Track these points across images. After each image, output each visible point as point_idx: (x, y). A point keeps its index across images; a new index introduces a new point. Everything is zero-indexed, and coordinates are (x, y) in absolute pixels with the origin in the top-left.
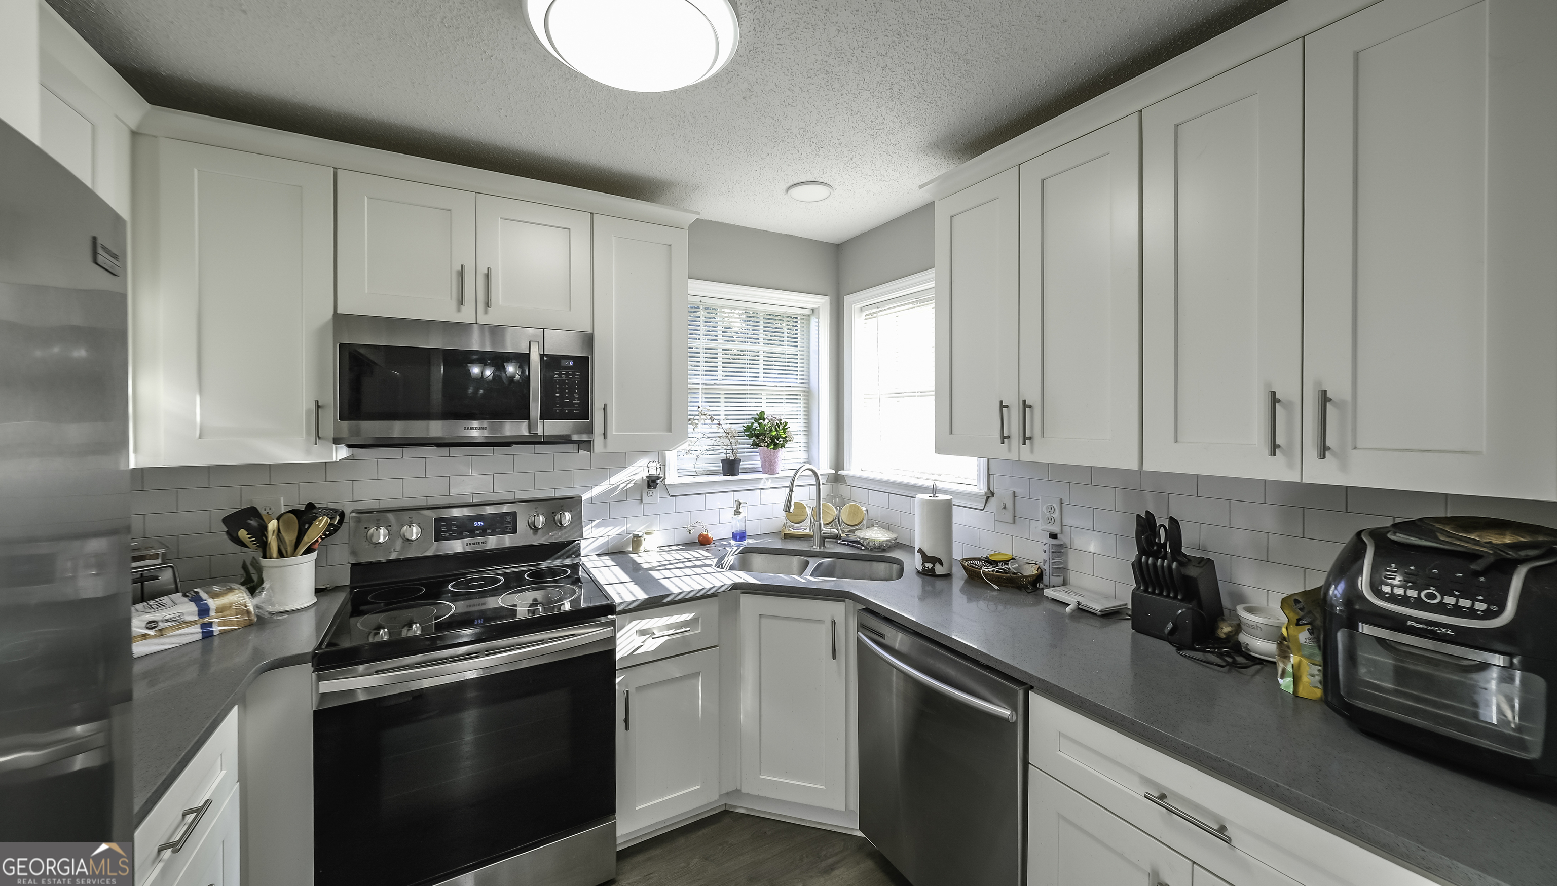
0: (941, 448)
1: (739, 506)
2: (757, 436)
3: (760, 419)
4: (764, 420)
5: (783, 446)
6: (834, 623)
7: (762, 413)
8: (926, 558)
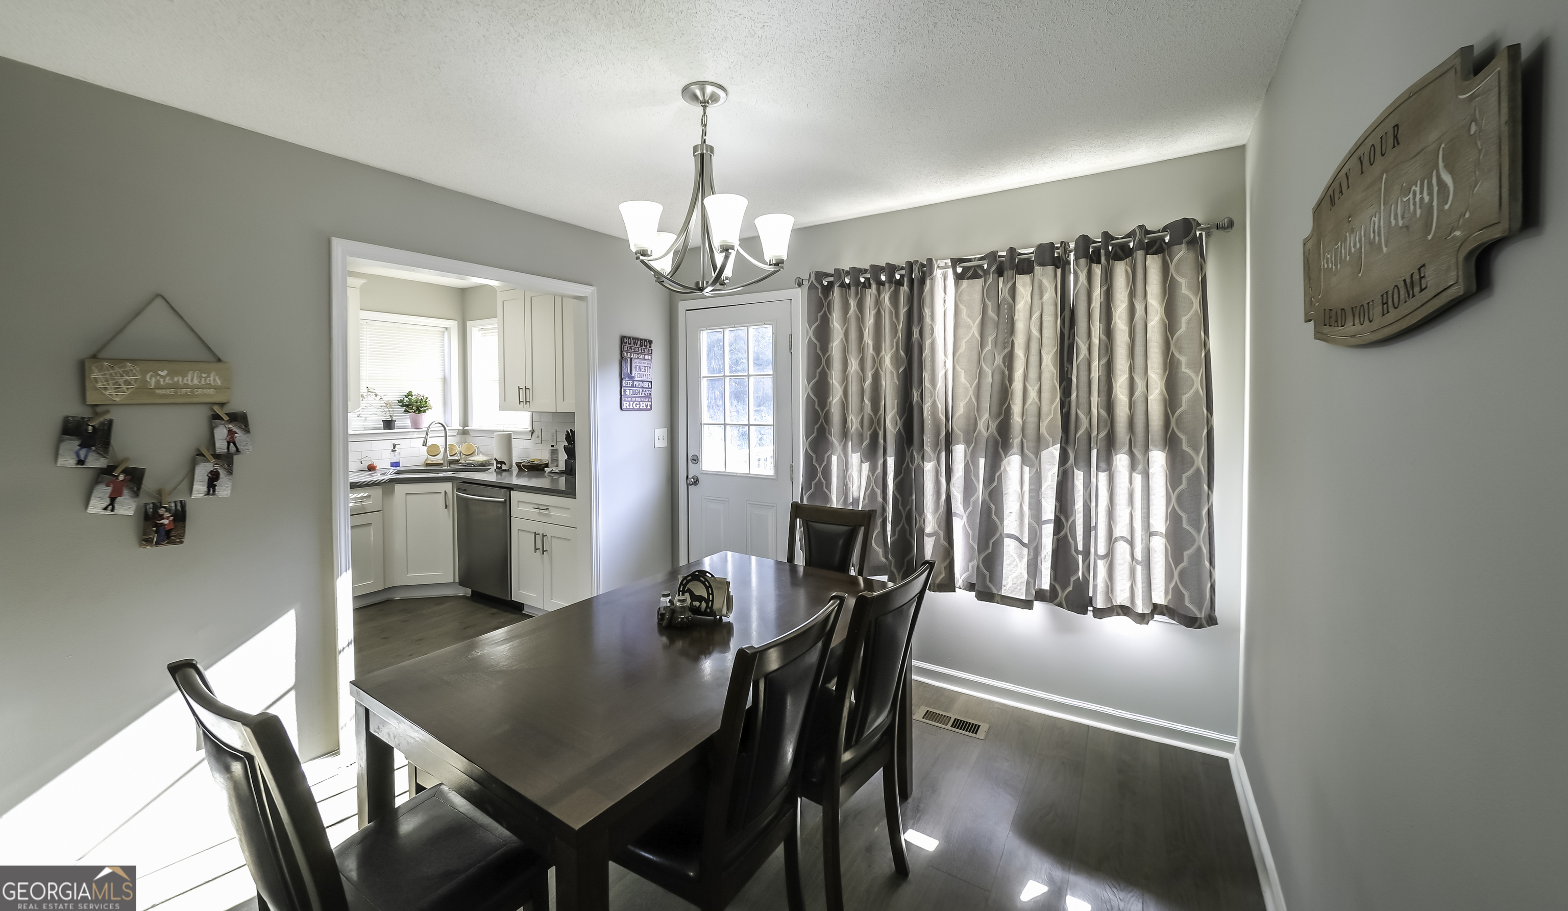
0: (502, 408)
1: (394, 447)
2: (407, 406)
3: (408, 396)
4: (412, 396)
5: (425, 412)
6: (446, 493)
7: (410, 392)
8: (498, 462)
